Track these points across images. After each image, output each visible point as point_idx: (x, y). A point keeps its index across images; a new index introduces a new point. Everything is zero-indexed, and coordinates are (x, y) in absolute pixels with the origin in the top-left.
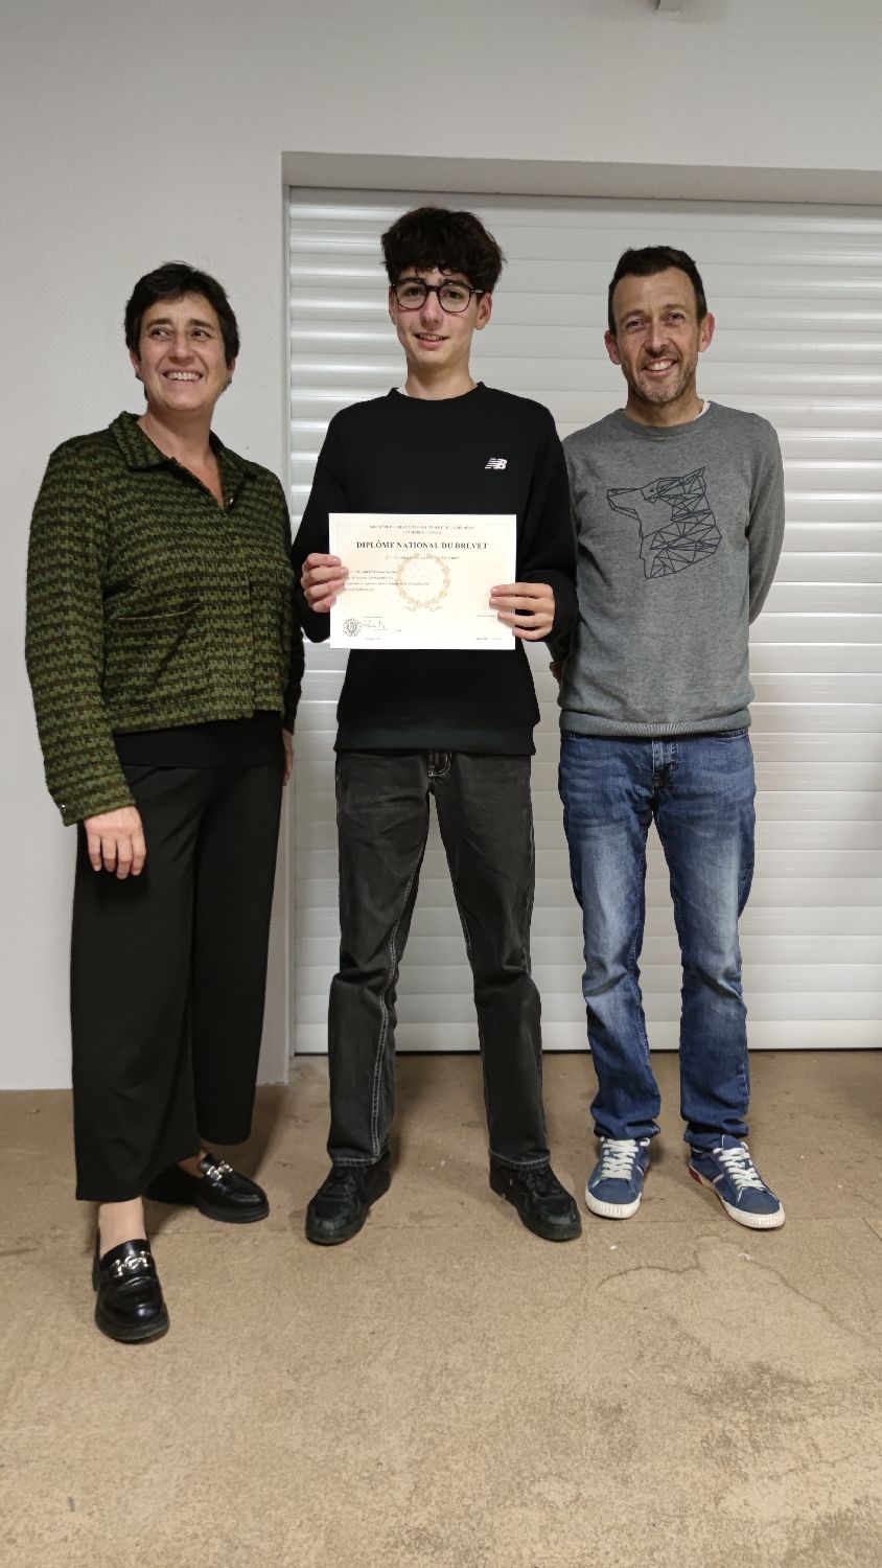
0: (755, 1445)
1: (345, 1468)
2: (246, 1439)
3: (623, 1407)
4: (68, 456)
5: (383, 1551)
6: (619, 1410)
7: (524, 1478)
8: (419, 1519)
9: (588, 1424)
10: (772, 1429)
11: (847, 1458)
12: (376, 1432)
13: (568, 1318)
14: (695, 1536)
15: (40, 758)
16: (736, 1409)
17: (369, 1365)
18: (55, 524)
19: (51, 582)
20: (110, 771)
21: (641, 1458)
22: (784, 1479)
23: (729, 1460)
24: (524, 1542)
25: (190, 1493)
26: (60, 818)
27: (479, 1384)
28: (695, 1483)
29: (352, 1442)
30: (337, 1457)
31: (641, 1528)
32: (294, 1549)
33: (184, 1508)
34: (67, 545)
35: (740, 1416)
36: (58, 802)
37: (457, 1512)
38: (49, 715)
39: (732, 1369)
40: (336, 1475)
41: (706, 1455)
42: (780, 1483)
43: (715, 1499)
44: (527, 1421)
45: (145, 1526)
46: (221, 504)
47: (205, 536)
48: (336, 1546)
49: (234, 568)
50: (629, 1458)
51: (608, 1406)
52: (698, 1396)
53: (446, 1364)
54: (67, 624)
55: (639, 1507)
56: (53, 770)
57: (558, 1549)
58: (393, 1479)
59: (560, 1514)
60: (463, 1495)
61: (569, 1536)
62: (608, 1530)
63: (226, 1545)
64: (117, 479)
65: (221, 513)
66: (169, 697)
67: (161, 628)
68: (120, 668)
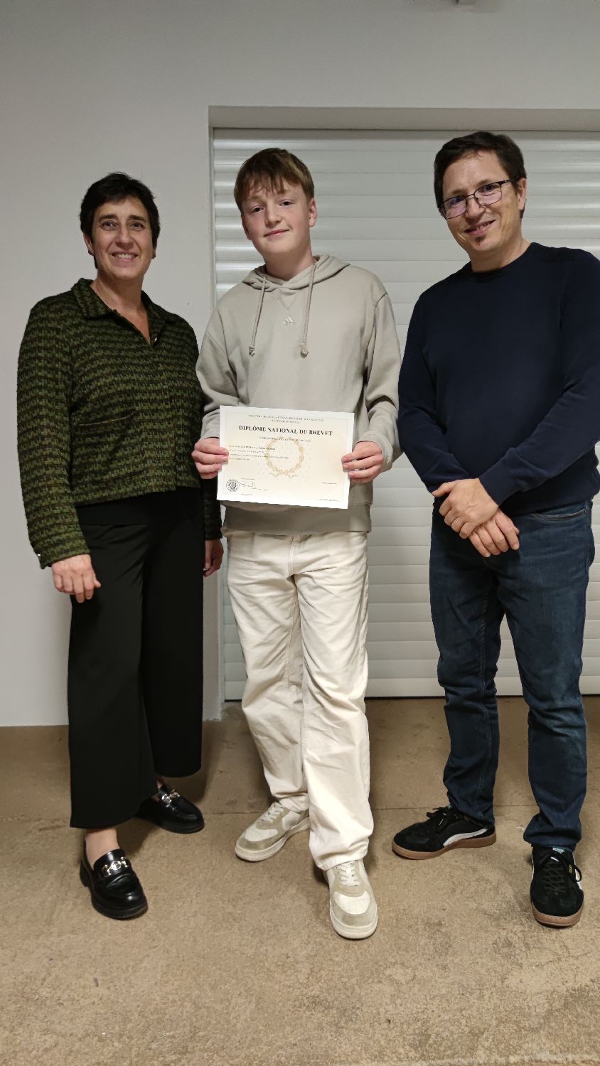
1: (266, 960)
2: (203, 943)
3: (443, 923)
4: (43, 311)
5: (293, 1010)
6: (439, 924)
7: (380, 966)
8: (315, 991)
9: (420, 933)
12: (285, 938)
14: (489, 1001)
15: (25, 521)
17: (280, 897)
18: (34, 358)
20: (70, 529)
21: (455, 954)
23: (510, 956)
25: (170, 975)
26: (38, 563)
28: (489, 969)
29: (271, 944)
30: (261, 953)
32: (237, 1008)
33: (166, 984)
34: (42, 373)
36: (36, 552)
37: (338, 986)
38: (30, 491)
40: (261, 964)
41: (495, 952)
43: (501, 979)
45: (143, 995)
46: (149, 342)
47: (138, 365)
48: (263, 1007)
49: (159, 386)
50: (447, 954)
51: (432, 922)
55: (453, 984)
56: (33, 530)
57: (402, 1008)
58: (297, 966)
59: (404, 988)
60: (342, 977)
61: (410, 1001)
62: (434, 997)
63: (193, 1006)
64: (76, 326)
65: (149, 348)
66: (118, 478)
67: (109, 430)
68: (83, 459)
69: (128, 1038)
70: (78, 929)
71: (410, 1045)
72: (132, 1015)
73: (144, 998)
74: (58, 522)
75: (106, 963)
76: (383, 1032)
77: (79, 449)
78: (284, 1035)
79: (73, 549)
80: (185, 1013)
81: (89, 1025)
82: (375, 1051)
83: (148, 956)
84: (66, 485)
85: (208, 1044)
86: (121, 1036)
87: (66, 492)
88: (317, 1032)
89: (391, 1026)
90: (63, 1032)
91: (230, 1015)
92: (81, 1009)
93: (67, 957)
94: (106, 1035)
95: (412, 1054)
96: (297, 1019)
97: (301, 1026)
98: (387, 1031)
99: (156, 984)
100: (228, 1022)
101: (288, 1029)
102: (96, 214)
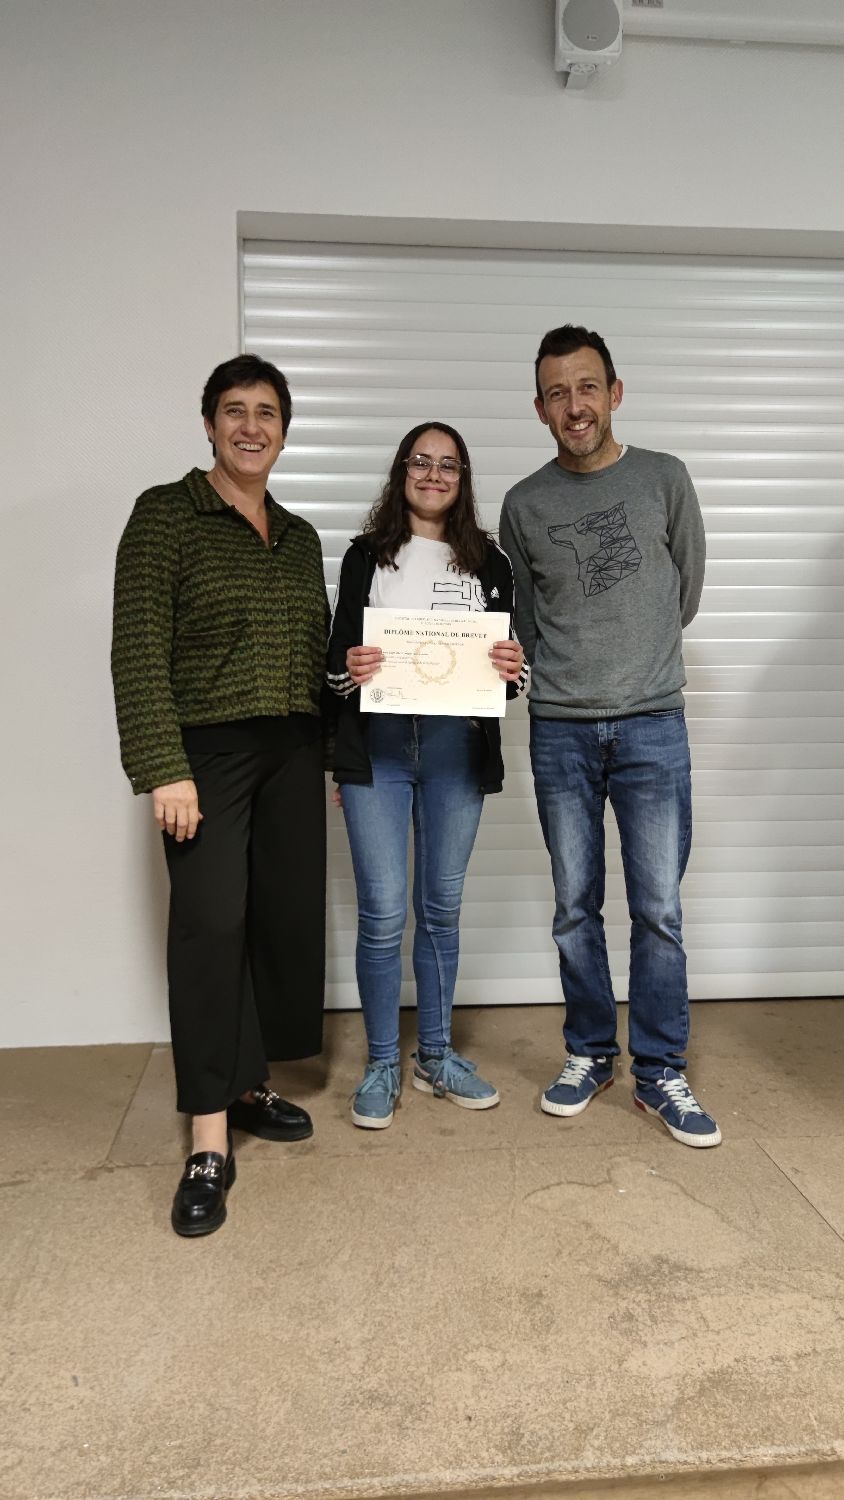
0: (654, 1319)
1: (308, 1346)
2: (222, 1328)
3: (544, 1293)
4: (152, 501)
5: (342, 1408)
6: (540, 1295)
7: (460, 1350)
8: (372, 1383)
9: (513, 1306)
10: (668, 1306)
11: (730, 1328)
12: (333, 1318)
13: (498, 1224)
14: (602, 1389)
15: (117, 739)
16: (638, 1292)
17: (327, 1266)
18: (138, 554)
19: (133, 601)
20: (174, 751)
21: (558, 1331)
22: (676, 1344)
23: (631, 1332)
24: (459, 1398)
25: (176, 1368)
26: (130, 788)
27: (421, 1278)
28: (603, 1350)
29: (314, 1327)
30: (301, 1338)
31: (556, 1385)
32: (267, 1409)
33: (171, 1381)
34: (147, 571)
35: (642, 1297)
36: (130, 776)
37: (403, 1377)
38: (128, 705)
39: (637, 1260)
40: (300, 1352)
41: (612, 1327)
42: (674, 1348)
43: (619, 1361)
44: (462, 1306)
45: (139, 1396)
46: (267, 545)
47: (253, 569)
48: (302, 1406)
49: (277, 594)
50: (548, 1332)
51: (530, 1292)
52: (607, 1283)
53: (393, 1264)
54: (146, 634)
55: (555, 1369)
56: (127, 750)
57: (487, 1402)
58: (349, 1353)
59: (489, 1376)
60: (408, 1364)
61: (497, 1392)
62: (529, 1387)
63: (209, 1408)
64: (188, 520)
65: (267, 551)
66: (224, 697)
67: (216, 640)
68: (185, 673)
69: (120, 1450)
70: (51, 1313)
71: (496, 1446)
72: (125, 1421)
73: (140, 1399)
74: (161, 742)
75: (89, 1356)
76: (461, 1432)
77: (182, 662)
78: (330, 1438)
79: (178, 773)
80: (196, 1417)
81: (65, 1435)
82: (450, 1456)
83: (146, 1346)
84: (172, 700)
85: (228, 1454)
86: (109, 1448)
87: (171, 709)
88: (373, 1434)
89: (473, 1424)
90: (30, 1444)
91: (257, 1419)
92: (54, 1415)
93: (34, 1350)
94: (89, 1448)
95: (499, 1458)
96: (348, 1419)
97: (353, 1428)
98: (467, 1431)
99: (157, 1381)
100: (255, 1426)
101: (336, 1432)
102: (221, 399)
